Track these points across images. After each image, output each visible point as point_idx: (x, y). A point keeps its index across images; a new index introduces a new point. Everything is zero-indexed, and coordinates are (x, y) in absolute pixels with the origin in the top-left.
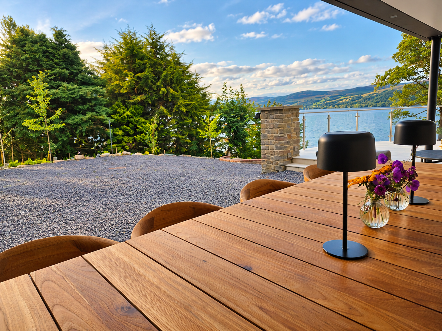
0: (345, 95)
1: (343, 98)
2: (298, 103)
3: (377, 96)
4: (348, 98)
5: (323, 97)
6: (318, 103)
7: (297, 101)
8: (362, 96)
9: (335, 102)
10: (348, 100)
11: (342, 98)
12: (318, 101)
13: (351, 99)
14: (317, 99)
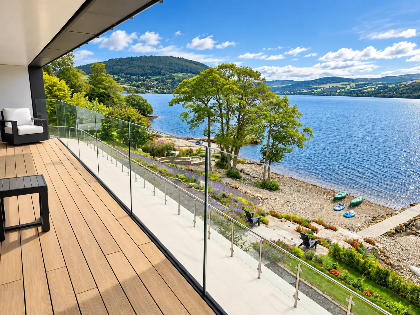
0: (372, 83)
1: (370, 86)
2: (322, 89)
3: (403, 87)
4: (373, 87)
5: (348, 84)
6: (343, 90)
7: (321, 87)
8: (389, 86)
9: (360, 91)
10: (373, 89)
11: (368, 87)
12: (343, 88)
13: (376, 88)
14: (341, 86)
